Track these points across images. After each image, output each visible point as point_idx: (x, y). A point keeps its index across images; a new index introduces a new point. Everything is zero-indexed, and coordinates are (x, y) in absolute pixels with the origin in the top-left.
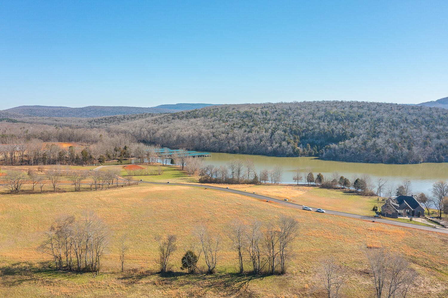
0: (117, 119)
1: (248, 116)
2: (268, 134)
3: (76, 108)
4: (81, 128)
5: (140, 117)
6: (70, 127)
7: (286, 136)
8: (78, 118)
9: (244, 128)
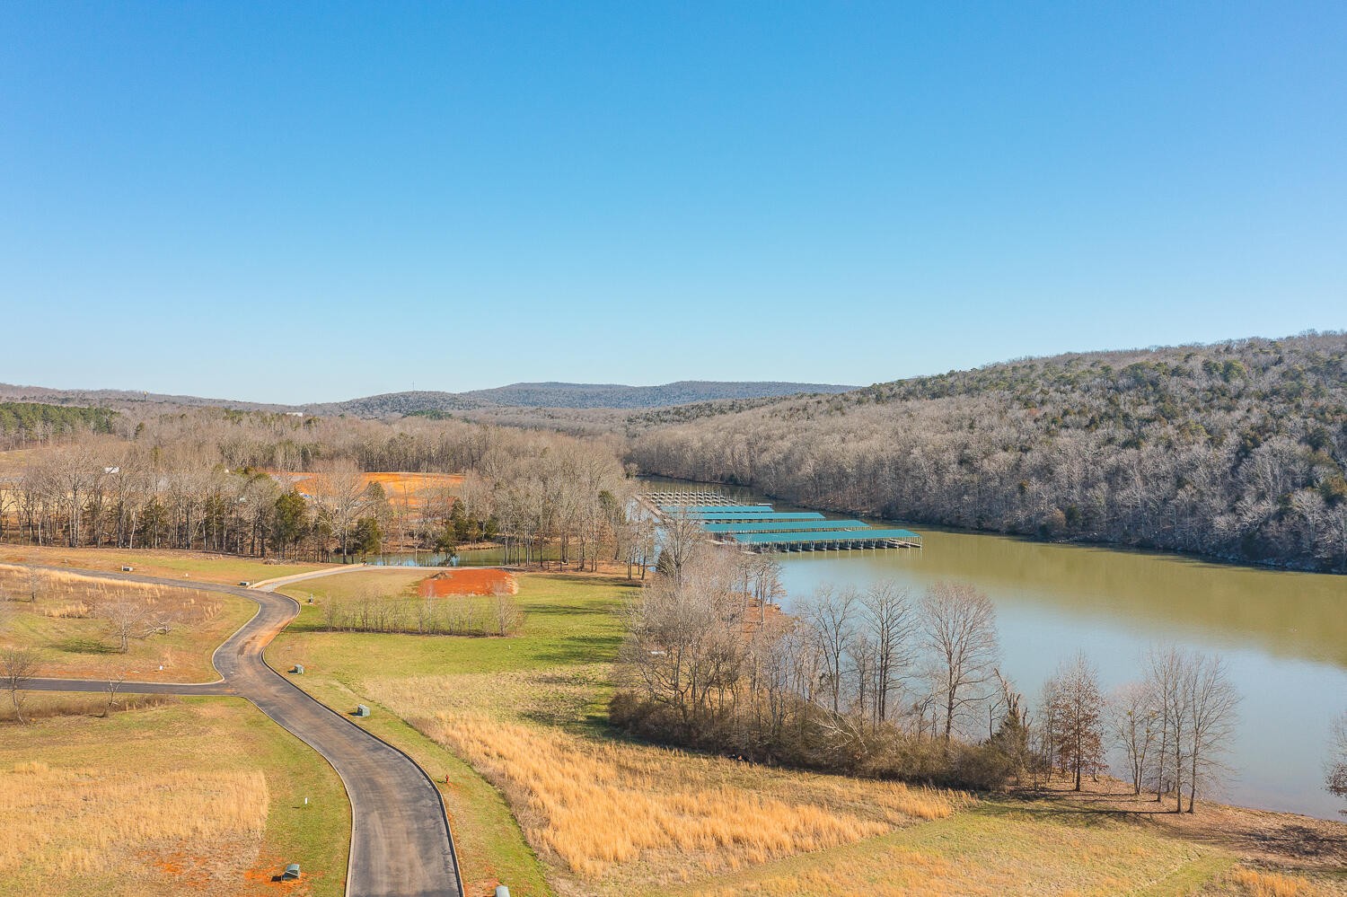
1: (1138, 381)
2: (1224, 454)
3: (644, 388)
7: (1320, 462)
9: (1103, 428)
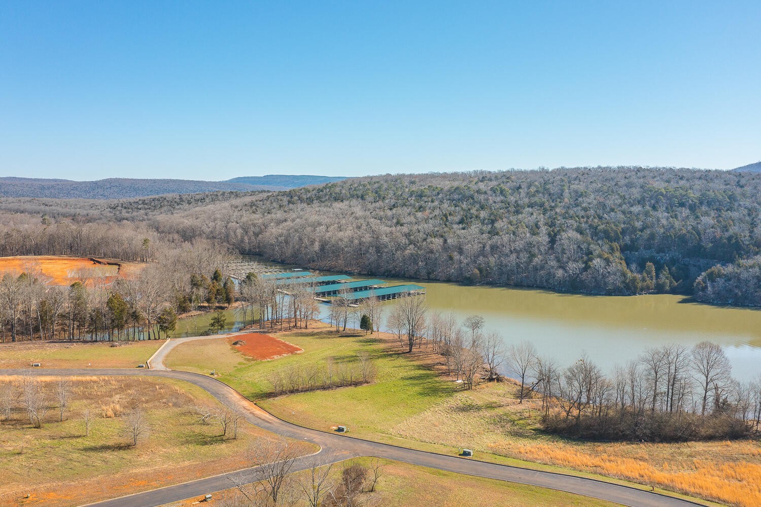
0: (168, 201)
1: (463, 196)
2: (543, 240)
3: (85, 182)
4: (95, 220)
5: (213, 200)
6: (74, 218)
7: (590, 242)
8: (88, 200)
9: (474, 224)
